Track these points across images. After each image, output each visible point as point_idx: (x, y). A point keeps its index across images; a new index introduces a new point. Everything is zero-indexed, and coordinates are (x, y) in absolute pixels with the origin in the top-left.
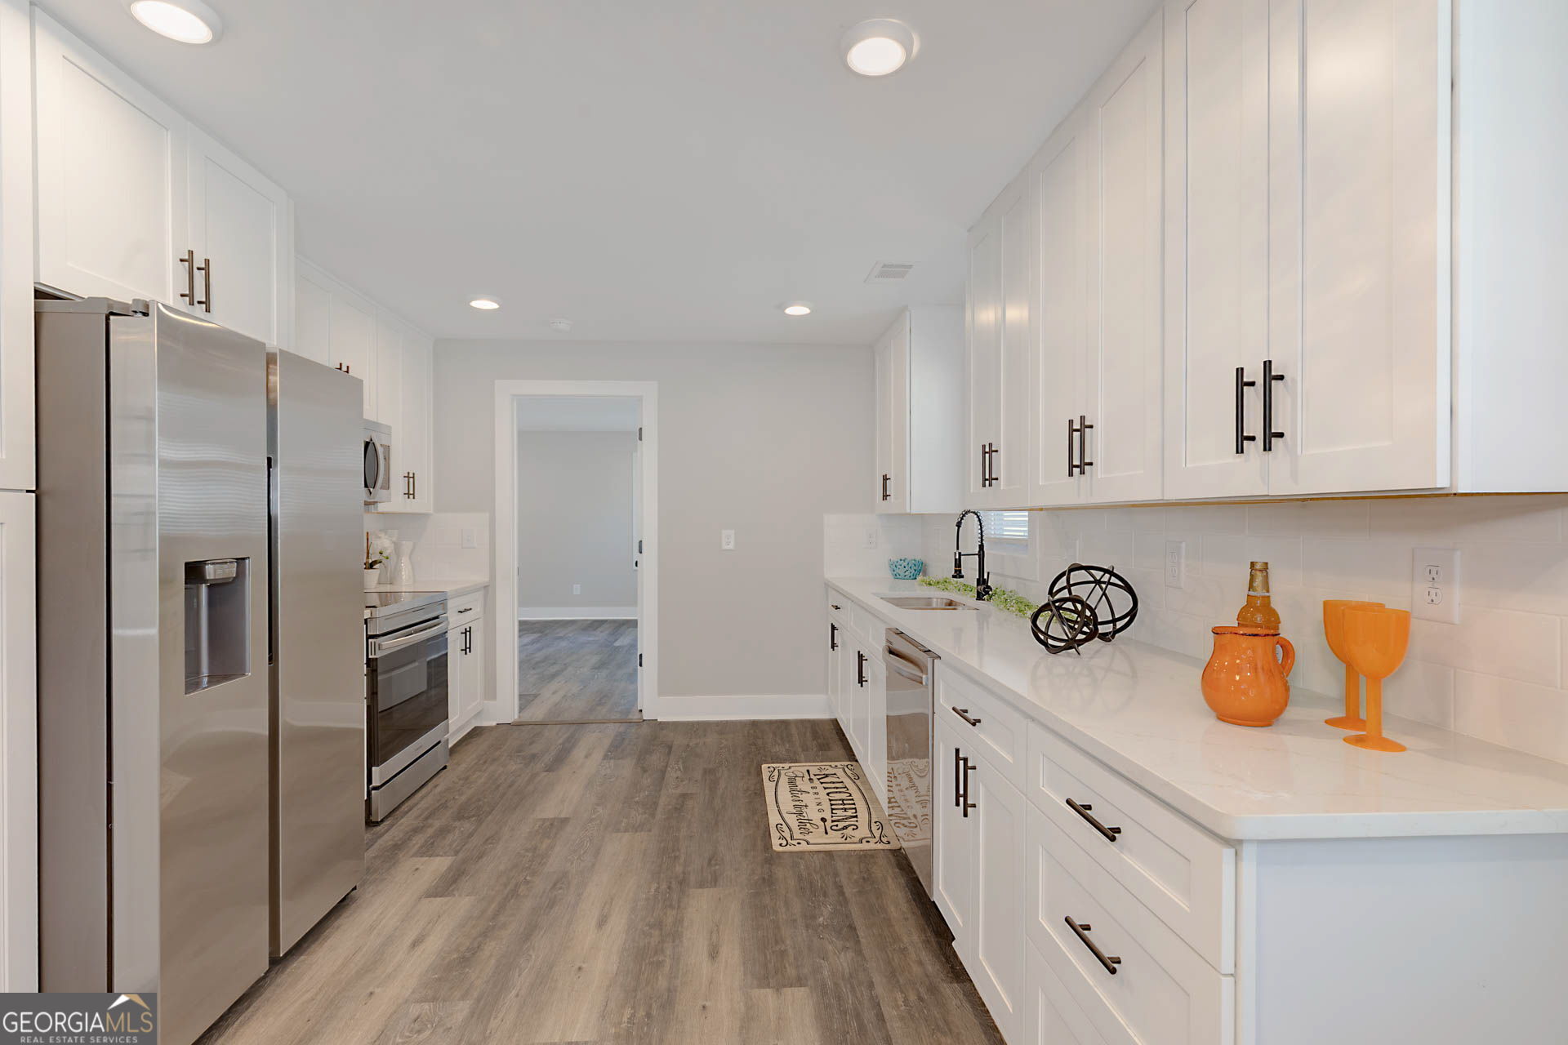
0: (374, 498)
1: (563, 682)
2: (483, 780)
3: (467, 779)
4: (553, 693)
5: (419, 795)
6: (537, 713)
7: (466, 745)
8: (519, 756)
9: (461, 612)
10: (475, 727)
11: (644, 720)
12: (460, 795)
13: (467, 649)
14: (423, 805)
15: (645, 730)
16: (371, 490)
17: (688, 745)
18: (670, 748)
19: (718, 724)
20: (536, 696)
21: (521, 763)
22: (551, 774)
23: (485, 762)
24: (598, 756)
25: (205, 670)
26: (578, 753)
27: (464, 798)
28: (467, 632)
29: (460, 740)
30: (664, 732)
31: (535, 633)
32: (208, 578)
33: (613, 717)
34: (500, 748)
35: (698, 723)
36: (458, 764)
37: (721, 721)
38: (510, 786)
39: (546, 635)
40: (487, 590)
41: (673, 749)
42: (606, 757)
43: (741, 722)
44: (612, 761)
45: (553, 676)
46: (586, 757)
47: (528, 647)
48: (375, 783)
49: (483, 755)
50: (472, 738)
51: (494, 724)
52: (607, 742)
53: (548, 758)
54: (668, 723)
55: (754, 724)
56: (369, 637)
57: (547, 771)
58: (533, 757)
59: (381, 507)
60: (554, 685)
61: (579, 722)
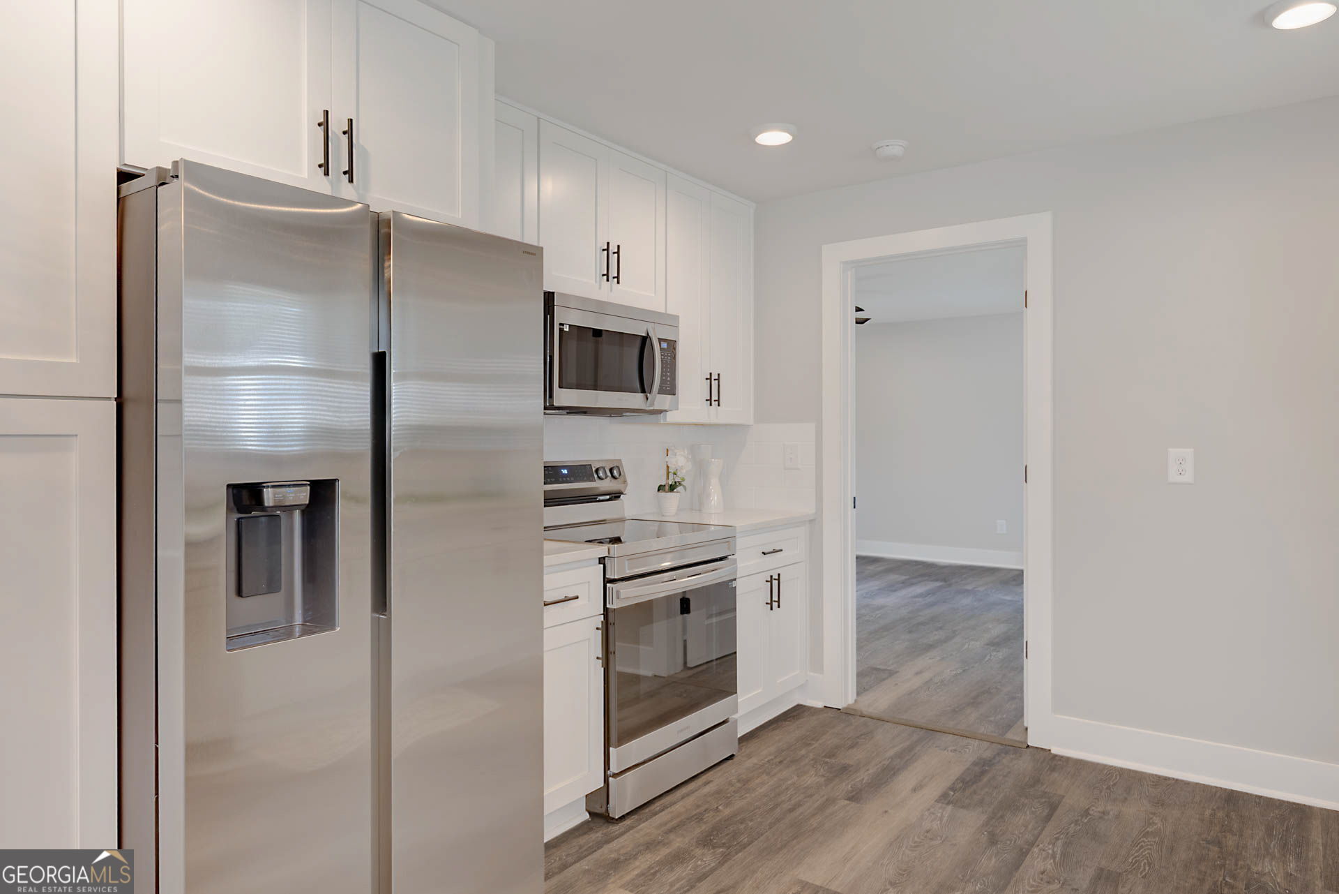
0: (651, 406)
1: (938, 658)
2: (764, 789)
3: (747, 781)
4: (917, 674)
5: (684, 790)
6: (880, 700)
7: (773, 730)
8: (827, 763)
9: (764, 553)
10: (798, 705)
11: (1028, 746)
12: (727, 805)
13: (774, 602)
14: (678, 807)
15: (1024, 765)
16: (649, 395)
17: (1086, 813)
18: (1053, 808)
19: (1160, 781)
20: (892, 673)
21: (823, 776)
22: (853, 804)
23: (781, 762)
24: (933, 791)
25: (298, 619)
26: (906, 781)
27: (727, 812)
28: (774, 582)
29: (770, 721)
30: (1055, 775)
31: (937, 580)
32: (266, 505)
33: (982, 730)
34: (810, 744)
35: (1121, 771)
36: (749, 756)
37: (1166, 779)
38: (791, 810)
39: (950, 585)
40: (814, 523)
41: (1059, 811)
42: (944, 798)
43: (1205, 788)
44: (950, 808)
45: (930, 647)
46: (914, 790)
47: (917, 599)
48: (614, 768)
49: (783, 751)
50: (785, 720)
51: (819, 704)
52: (956, 771)
53: (864, 776)
54: (1067, 760)
55: (1232, 799)
56: (607, 581)
57: (849, 799)
58: (844, 769)
59: (671, 417)
60: (922, 662)
61: (930, 727)
